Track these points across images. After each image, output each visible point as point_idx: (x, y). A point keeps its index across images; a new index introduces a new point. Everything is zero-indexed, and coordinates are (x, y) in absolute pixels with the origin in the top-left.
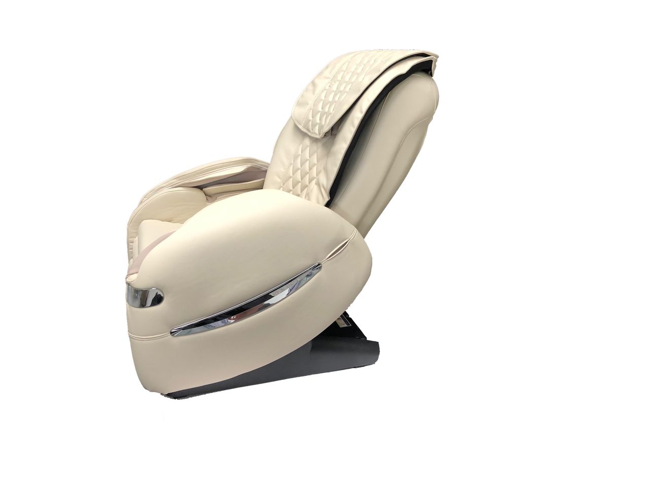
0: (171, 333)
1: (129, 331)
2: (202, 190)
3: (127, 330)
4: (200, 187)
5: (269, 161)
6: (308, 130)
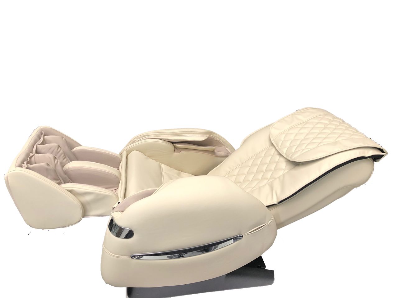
0: (131, 257)
2: (173, 144)
5: (236, 149)
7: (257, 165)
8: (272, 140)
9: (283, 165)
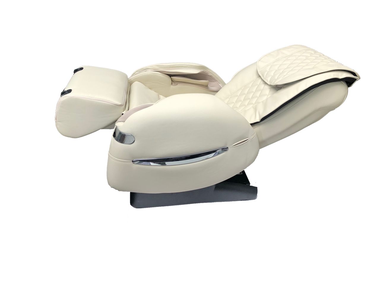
0: (133, 161)
1: (109, 152)
2: (170, 77)
3: (108, 150)
4: (170, 76)
5: (226, 83)
6: (263, 76)
7: (245, 94)
8: (258, 72)
9: (267, 91)
